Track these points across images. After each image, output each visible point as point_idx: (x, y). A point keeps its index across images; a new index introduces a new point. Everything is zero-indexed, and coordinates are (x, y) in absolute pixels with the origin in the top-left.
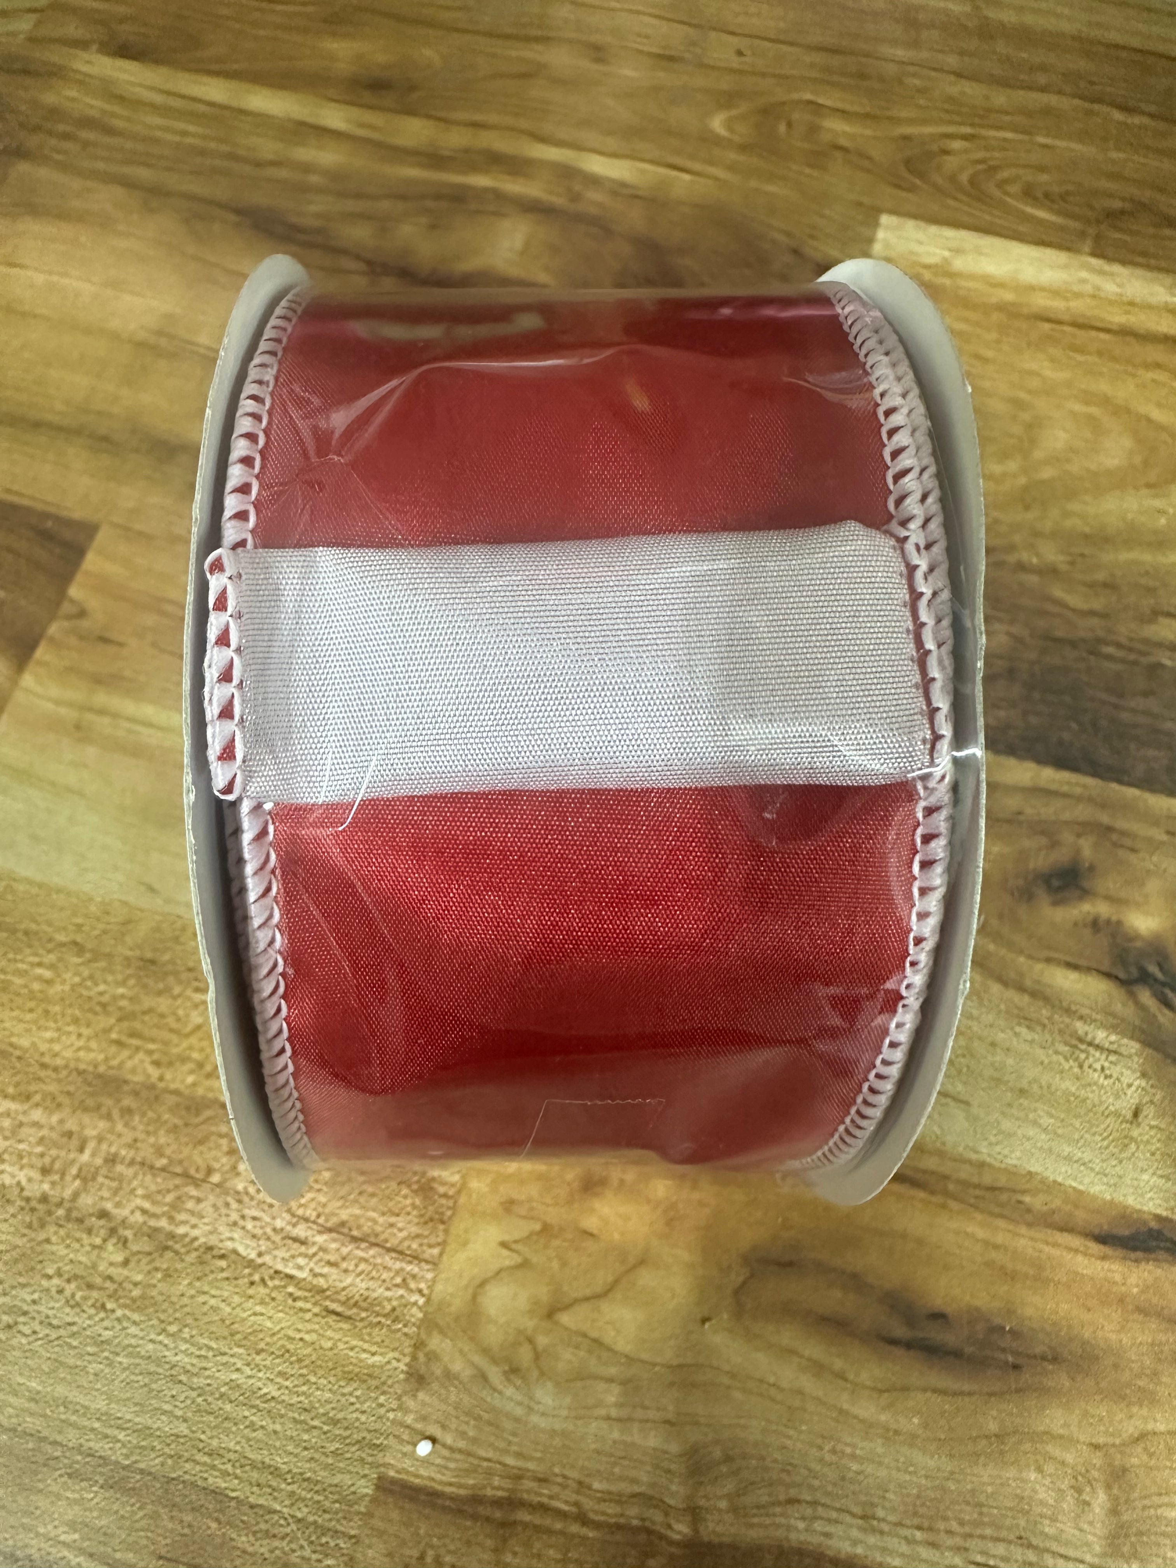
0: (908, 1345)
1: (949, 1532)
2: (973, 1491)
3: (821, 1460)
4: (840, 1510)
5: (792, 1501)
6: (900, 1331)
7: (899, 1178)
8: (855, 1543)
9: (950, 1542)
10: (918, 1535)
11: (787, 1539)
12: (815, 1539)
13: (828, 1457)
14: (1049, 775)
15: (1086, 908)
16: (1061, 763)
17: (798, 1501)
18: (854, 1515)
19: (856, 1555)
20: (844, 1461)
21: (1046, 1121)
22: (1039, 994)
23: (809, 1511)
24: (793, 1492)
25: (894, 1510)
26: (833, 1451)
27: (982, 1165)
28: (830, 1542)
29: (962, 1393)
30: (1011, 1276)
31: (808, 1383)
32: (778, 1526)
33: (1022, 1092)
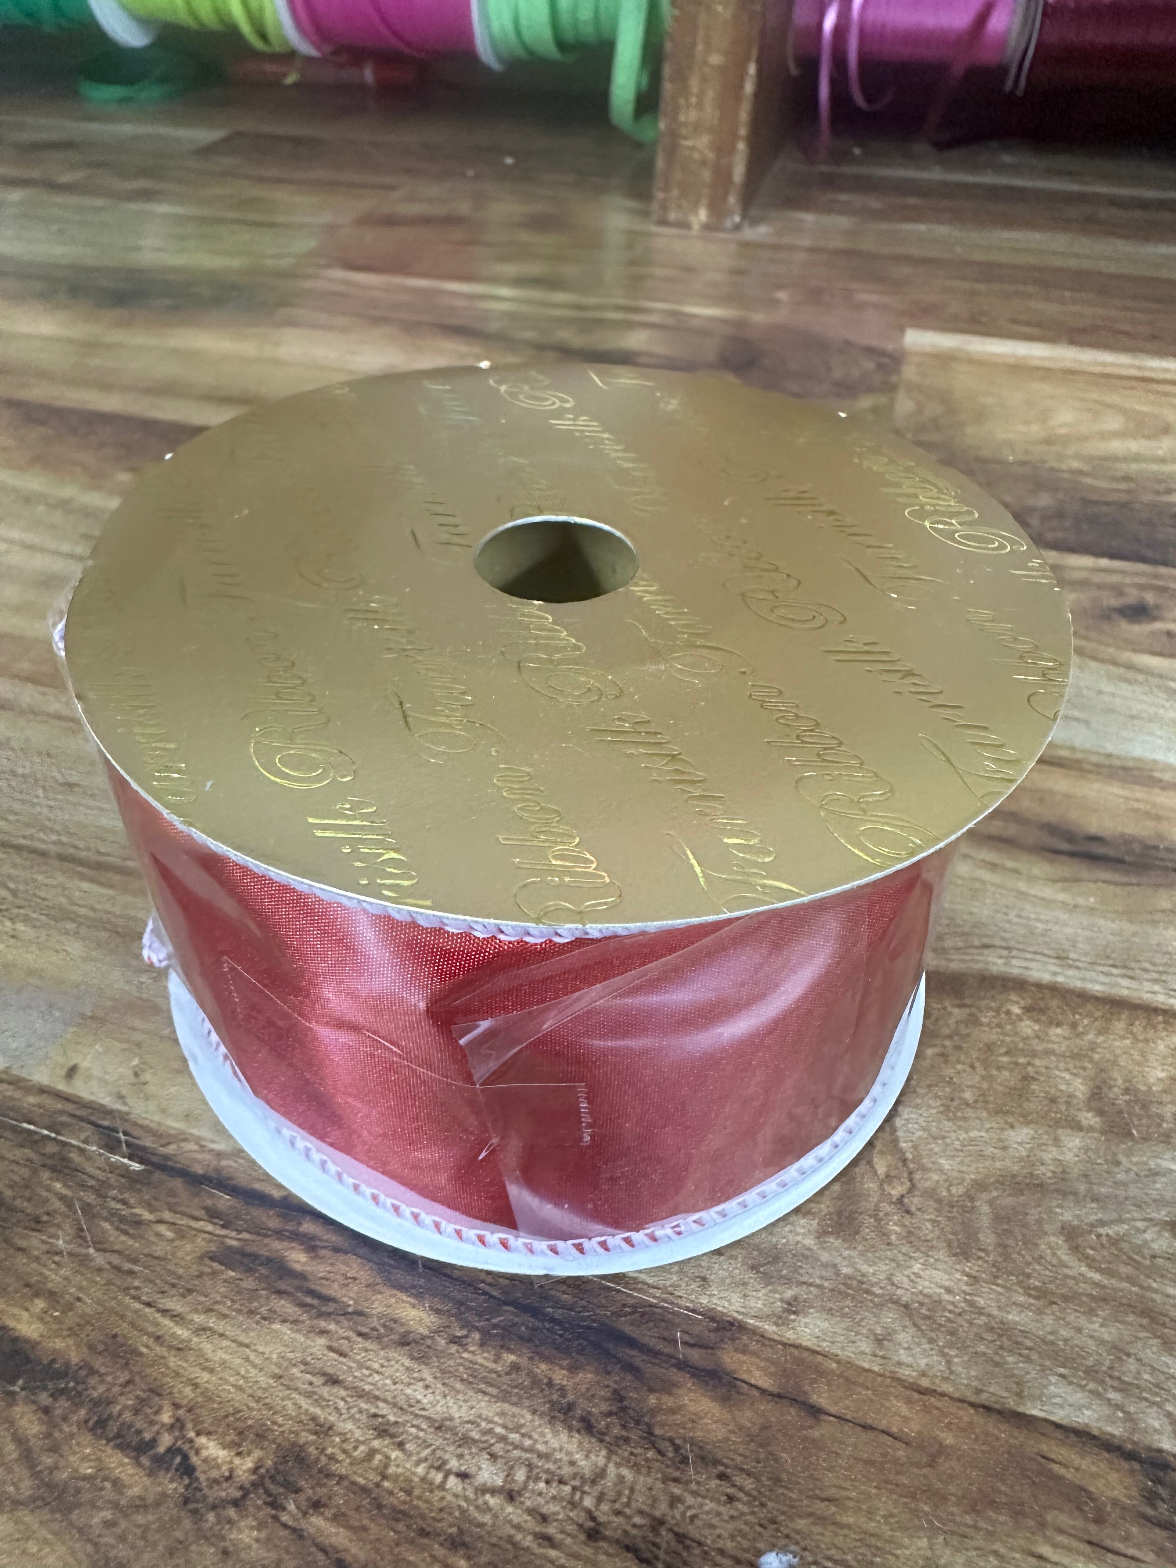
0: (1072, 855)
1: (1146, 970)
2: (1158, 945)
3: (1009, 921)
4: (1035, 953)
5: (986, 946)
6: (1065, 846)
7: (1041, 761)
8: (1055, 974)
9: (1146, 976)
10: (1115, 971)
11: (987, 970)
12: (1015, 971)
13: (1016, 920)
14: (1104, 562)
15: (1158, 626)
16: (1112, 556)
17: (994, 946)
18: (1049, 956)
19: (1056, 982)
20: (1031, 923)
21: (1158, 733)
22: (1130, 667)
23: (1005, 953)
24: (986, 941)
25: (1086, 954)
26: (1019, 916)
27: (1109, 756)
28: (1030, 973)
29: (1130, 884)
30: (1158, 818)
31: (986, 875)
32: (977, 962)
33: (1133, 717)
